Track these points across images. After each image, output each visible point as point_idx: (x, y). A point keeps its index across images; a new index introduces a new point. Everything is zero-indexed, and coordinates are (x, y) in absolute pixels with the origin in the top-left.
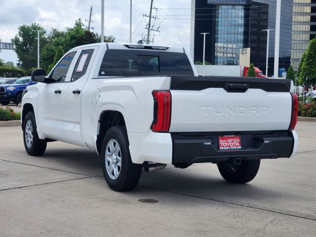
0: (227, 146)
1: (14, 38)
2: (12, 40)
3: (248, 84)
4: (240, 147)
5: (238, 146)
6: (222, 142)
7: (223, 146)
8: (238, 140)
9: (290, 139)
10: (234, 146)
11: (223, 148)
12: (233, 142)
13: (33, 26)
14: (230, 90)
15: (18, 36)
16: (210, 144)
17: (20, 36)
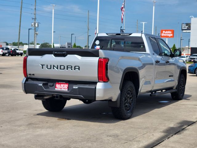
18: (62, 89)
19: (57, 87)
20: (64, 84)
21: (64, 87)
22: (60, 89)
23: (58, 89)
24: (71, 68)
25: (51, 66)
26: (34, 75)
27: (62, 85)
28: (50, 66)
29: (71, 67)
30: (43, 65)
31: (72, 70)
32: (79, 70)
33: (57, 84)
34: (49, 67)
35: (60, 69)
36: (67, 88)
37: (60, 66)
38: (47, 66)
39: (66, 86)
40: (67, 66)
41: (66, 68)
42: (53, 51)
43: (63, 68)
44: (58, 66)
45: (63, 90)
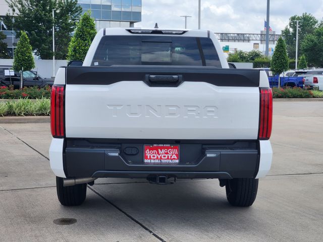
0: (157, 158)
1: (284, 29)
2: (282, 31)
3: (181, 76)
4: (177, 161)
5: (174, 159)
6: (148, 153)
7: (150, 158)
8: (176, 151)
9: (255, 152)
10: (168, 158)
11: (149, 161)
12: (167, 153)
13: (303, 16)
14: (152, 83)
15: (289, 27)
16: (117, 154)
17: (291, 27)
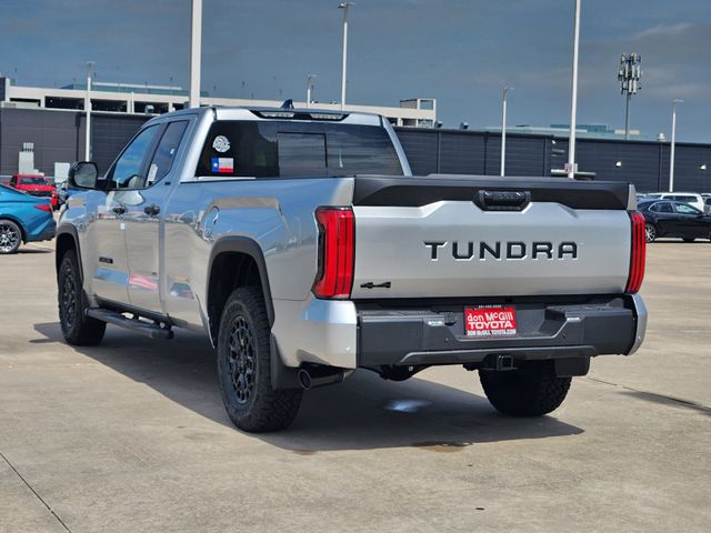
18: (495, 332)
19: (472, 324)
20: (498, 311)
21: (497, 323)
22: (485, 333)
23: (479, 333)
24: (548, 251)
25: (471, 245)
26: (387, 285)
27: (491, 317)
28: (467, 246)
29: (546, 247)
30: (435, 245)
31: (550, 256)
32: (575, 256)
33: (470, 316)
34: (462, 250)
35: (509, 256)
36: (510, 325)
37: (510, 245)
38: (455, 245)
39: (506, 318)
40: (535, 245)
41: (529, 249)
42: (482, 188)
43: (519, 253)
44: (498, 245)
45: (498, 336)
